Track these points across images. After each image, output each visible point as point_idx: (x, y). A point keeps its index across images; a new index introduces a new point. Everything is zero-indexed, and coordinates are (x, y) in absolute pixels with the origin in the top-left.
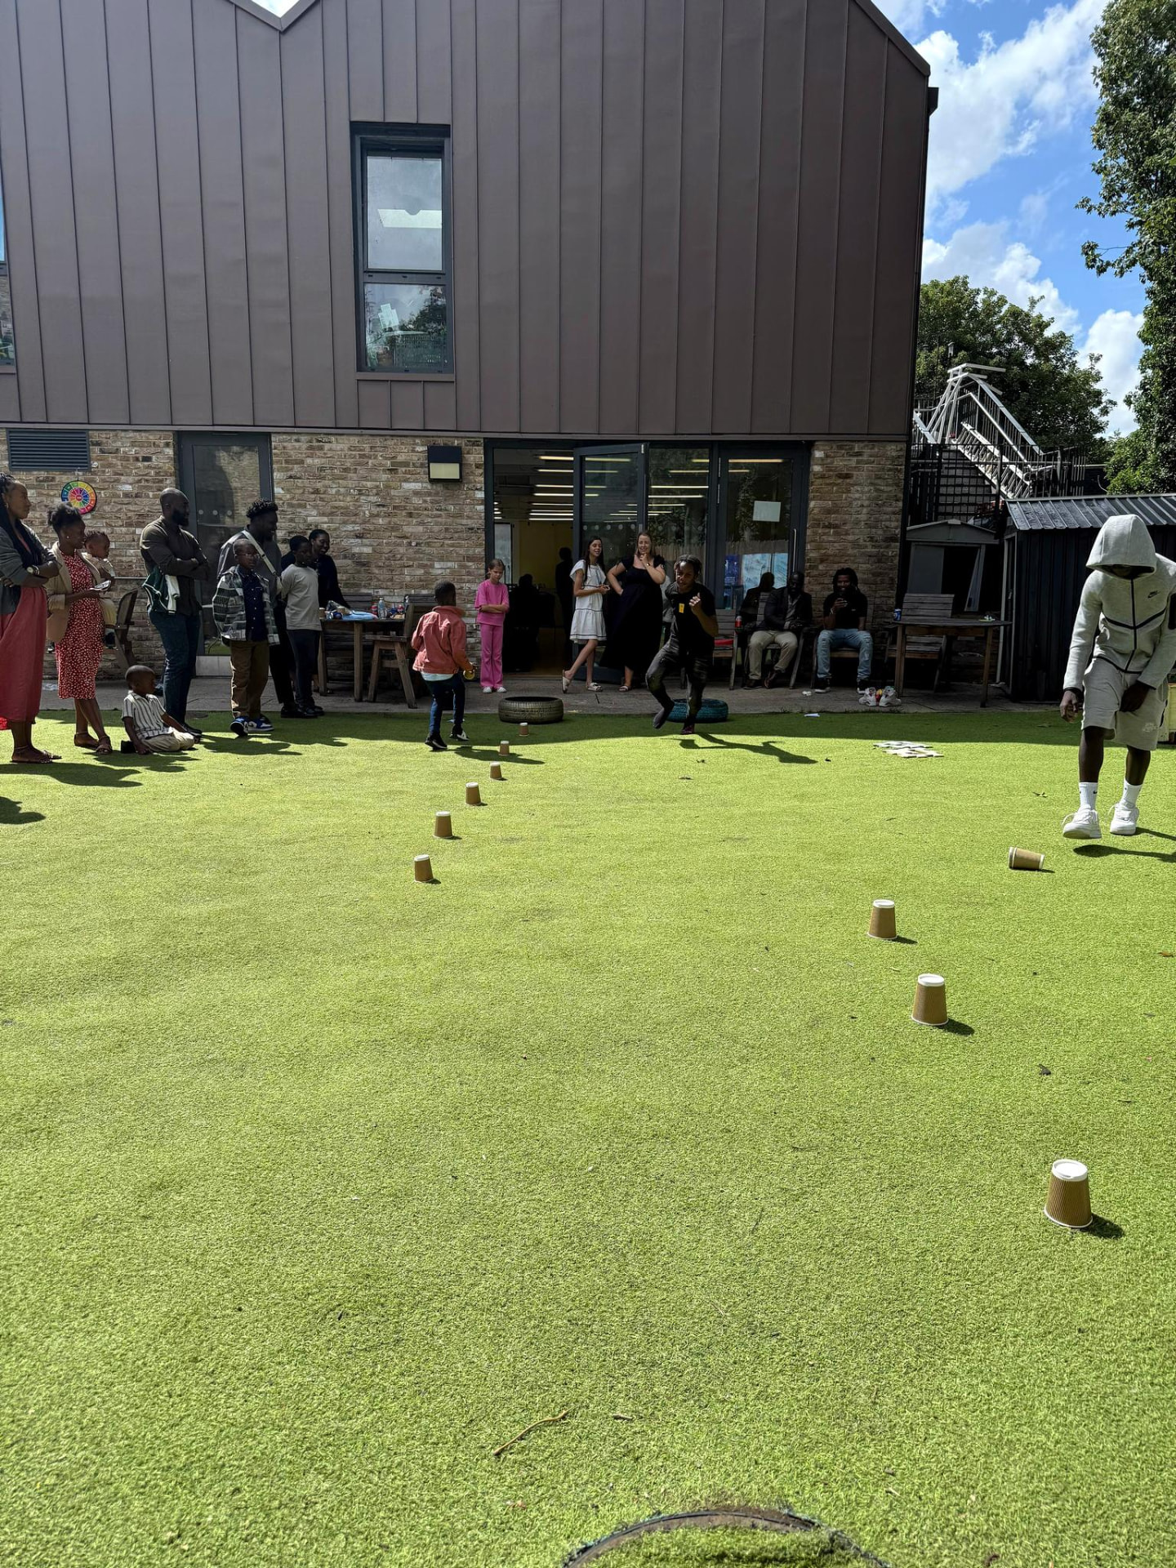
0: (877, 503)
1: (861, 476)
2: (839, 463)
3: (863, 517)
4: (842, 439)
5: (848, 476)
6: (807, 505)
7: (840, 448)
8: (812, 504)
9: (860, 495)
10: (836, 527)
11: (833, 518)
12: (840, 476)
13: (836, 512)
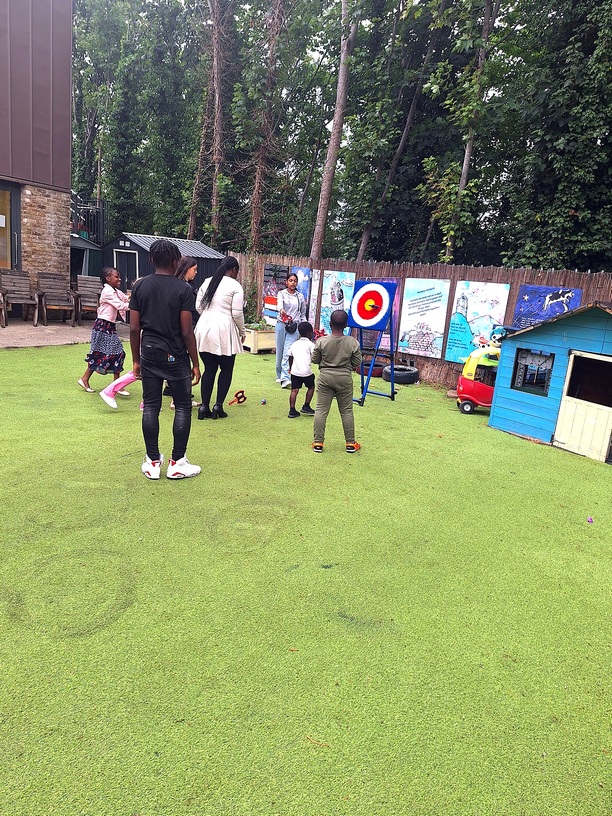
0: (59, 225)
1: (50, 208)
2: (40, 199)
3: (52, 231)
4: (40, 186)
5: (44, 207)
6: (20, 220)
7: (39, 191)
8: (25, 220)
9: (50, 219)
10: (39, 235)
11: (37, 230)
12: (39, 207)
13: (39, 226)
